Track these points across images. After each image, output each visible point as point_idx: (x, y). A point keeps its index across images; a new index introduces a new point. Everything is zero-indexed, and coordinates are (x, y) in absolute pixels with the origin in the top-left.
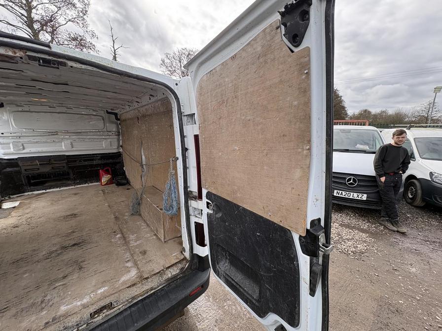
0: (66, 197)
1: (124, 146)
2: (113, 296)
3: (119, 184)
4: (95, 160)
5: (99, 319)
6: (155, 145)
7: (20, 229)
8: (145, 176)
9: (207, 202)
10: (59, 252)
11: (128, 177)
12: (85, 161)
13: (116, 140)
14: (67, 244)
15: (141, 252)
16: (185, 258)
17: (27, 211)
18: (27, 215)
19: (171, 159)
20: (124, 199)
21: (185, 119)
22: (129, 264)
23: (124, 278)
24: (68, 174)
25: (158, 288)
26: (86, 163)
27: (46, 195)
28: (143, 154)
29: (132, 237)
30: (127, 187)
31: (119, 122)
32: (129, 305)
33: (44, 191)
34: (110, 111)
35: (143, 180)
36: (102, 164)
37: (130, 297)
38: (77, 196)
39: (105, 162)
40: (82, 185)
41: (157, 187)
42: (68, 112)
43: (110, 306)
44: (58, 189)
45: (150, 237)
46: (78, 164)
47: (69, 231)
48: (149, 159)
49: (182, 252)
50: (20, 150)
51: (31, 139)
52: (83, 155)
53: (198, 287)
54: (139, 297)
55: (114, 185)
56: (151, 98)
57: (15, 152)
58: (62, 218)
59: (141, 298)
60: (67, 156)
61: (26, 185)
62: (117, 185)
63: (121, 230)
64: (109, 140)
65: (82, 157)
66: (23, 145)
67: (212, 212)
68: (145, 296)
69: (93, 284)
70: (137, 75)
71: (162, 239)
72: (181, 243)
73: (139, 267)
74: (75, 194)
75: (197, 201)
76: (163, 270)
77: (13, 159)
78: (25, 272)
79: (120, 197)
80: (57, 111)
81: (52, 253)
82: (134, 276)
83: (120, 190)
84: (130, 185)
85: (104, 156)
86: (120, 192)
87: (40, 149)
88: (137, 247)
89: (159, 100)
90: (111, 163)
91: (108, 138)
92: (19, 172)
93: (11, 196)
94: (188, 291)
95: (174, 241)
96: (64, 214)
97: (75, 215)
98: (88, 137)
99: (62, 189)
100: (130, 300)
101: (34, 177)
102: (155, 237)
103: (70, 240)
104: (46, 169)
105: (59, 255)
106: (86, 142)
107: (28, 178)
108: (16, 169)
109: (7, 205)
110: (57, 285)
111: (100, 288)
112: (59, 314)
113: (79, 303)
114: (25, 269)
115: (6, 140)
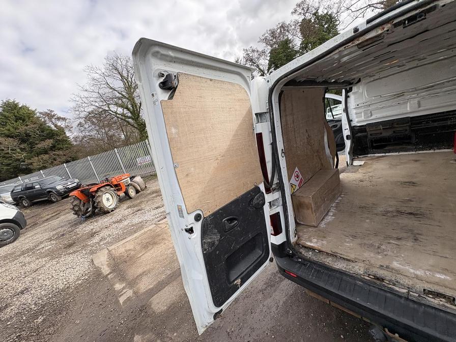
0: (405, 163)
4: (450, 119)
7: (364, 184)
10: (395, 214)
12: (434, 121)
14: (403, 209)
17: (370, 170)
18: (369, 174)
24: (410, 138)
27: (385, 158)
33: (384, 154)
38: (418, 162)
40: (425, 152)
42: (419, 65)
44: (397, 154)
46: (423, 126)
47: (406, 198)
50: (368, 117)
51: (378, 105)
52: (432, 114)
57: (365, 120)
58: (399, 183)
60: (412, 118)
61: (370, 148)
65: (430, 117)
66: (371, 113)
69: (430, 263)
74: (416, 161)
77: (362, 126)
78: (367, 218)
80: (407, 68)
81: (388, 212)
92: (366, 137)
93: (359, 156)
96: (402, 180)
97: (414, 183)
99: (400, 153)
101: (377, 141)
103: (406, 207)
104: (387, 134)
107: (372, 142)
108: (365, 134)
109: (356, 163)
110: (391, 241)
111: (439, 272)
112: (391, 266)
113: (412, 271)
114: (367, 215)
115: (359, 111)
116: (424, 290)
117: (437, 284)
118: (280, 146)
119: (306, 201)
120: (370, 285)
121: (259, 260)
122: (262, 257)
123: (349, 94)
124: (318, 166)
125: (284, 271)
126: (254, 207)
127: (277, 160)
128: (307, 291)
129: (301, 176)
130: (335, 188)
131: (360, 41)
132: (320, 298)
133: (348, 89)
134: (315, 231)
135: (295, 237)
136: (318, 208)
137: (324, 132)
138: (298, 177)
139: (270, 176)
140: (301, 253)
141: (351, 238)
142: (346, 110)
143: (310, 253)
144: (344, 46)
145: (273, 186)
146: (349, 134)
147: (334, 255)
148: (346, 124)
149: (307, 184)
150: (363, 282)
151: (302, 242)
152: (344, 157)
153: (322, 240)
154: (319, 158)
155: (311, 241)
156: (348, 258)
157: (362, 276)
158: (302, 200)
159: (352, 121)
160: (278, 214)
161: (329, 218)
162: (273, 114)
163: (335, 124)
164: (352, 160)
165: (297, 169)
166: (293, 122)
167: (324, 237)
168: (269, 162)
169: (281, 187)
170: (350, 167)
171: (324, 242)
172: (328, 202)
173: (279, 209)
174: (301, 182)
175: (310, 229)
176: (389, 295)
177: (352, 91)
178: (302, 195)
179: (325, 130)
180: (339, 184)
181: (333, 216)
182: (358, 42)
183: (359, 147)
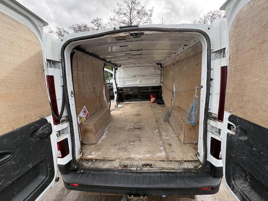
0: (137, 106)
1: (163, 82)
2: (152, 161)
3: (159, 103)
4: (149, 89)
5: (146, 169)
6: (183, 80)
7: (122, 116)
8: (174, 100)
9: (228, 124)
10: (133, 129)
11: (163, 100)
12: (145, 90)
13: (160, 79)
14: (136, 127)
15: (168, 144)
16: (198, 161)
17: (124, 109)
18: (124, 111)
19: (196, 87)
20: (161, 112)
21: (213, 55)
22: (162, 148)
23: (159, 154)
24: (138, 96)
25: (178, 171)
26: (145, 91)
27: (130, 104)
28: (174, 86)
29: (164, 133)
30: (163, 105)
31: (162, 68)
32: (160, 171)
33: (129, 102)
34: (158, 63)
35: (172, 102)
36: (152, 92)
37: (161, 167)
39: (153, 91)
40: (143, 102)
41: (181, 107)
43: (150, 165)
44: (134, 102)
45: (174, 137)
46: (142, 91)
47: (137, 122)
48: (178, 89)
49: (196, 155)
50: (124, 84)
51: (127, 79)
52: (145, 87)
53: (209, 187)
54: (166, 169)
55: (156, 103)
56: (185, 47)
57: (122, 85)
59: (166, 171)
60: (139, 87)
61: (125, 99)
62: (158, 104)
63: (158, 128)
64: (156, 79)
66: (125, 82)
67: (234, 134)
68: (169, 171)
69: (144, 150)
70: (180, 29)
71: (182, 141)
72: (196, 149)
73: (167, 152)
74: (140, 105)
75: (216, 122)
76: (181, 161)
77: (122, 88)
78: (122, 133)
79: (159, 110)
80: (137, 66)
81: (130, 129)
82: (164, 156)
83: (159, 107)
84: (164, 104)
85: (154, 88)
86: (159, 108)
87: (130, 84)
88: (166, 140)
89: (191, 47)
90: (156, 92)
91: (156, 78)
92: (123, 93)
93: (120, 103)
94: (200, 185)
95: (191, 145)
96: (135, 113)
97: (139, 115)
98: (147, 78)
100: (161, 169)
102: (177, 138)
103: (137, 125)
104: (131, 93)
105: (132, 131)
106: (146, 80)
107: (126, 96)
108: (122, 92)
109: (119, 106)
110: (131, 144)
111: (147, 154)
112: (131, 157)
113: (138, 156)
114: (122, 132)
115: (120, 80)
116: (142, 165)
117: (146, 160)
118: (70, 88)
119: (90, 127)
120: (121, 172)
121: (42, 185)
122: (46, 180)
123: (116, 71)
124: (99, 106)
125: (69, 184)
126: (38, 137)
127: (66, 98)
128: (86, 193)
129: (87, 112)
130: (108, 118)
131: (117, 36)
132: (95, 194)
133: (116, 68)
134: (95, 147)
135: (80, 154)
136: (97, 131)
137: (103, 87)
138: (85, 112)
139: (59, 110)
140: (83, 165)
141: (114, 146)
142: (115, 79)
143: (90, 163)
144: (110, 35)
145: (62, 119)
146: (116, 91)
147: (104, 160)
148: (115, 86)
149: (91, 117)
150: (118, 171)
151: (84, 157)
152: (114, 103)
153: (98, 152)
154: (100, 101)
155: (91, 155)
156: (112, 159)
157: (118, 168)
158: (87, 127)
159: (117, 84)
160: (66, 140)
161: (104, 137)
162: (65, 64)
163: (110, 85)
164: (117, 104)
165: (85, 107)
166: (84, 76)
167: (100, 149)
168: (59, 99)
169: (69, 119)
170: (116, 108)
171: (99, 153)
172: (104, 127)
173: (68, 136)
174: (87, 116)
175: (92, 146)
176: (129, 174)
177: (117, 70)
178: (87, 124)
179: (104, 86)
180: (110, 116)
181: (105, 135)
182: (116, 36)
183: (120, 98)
